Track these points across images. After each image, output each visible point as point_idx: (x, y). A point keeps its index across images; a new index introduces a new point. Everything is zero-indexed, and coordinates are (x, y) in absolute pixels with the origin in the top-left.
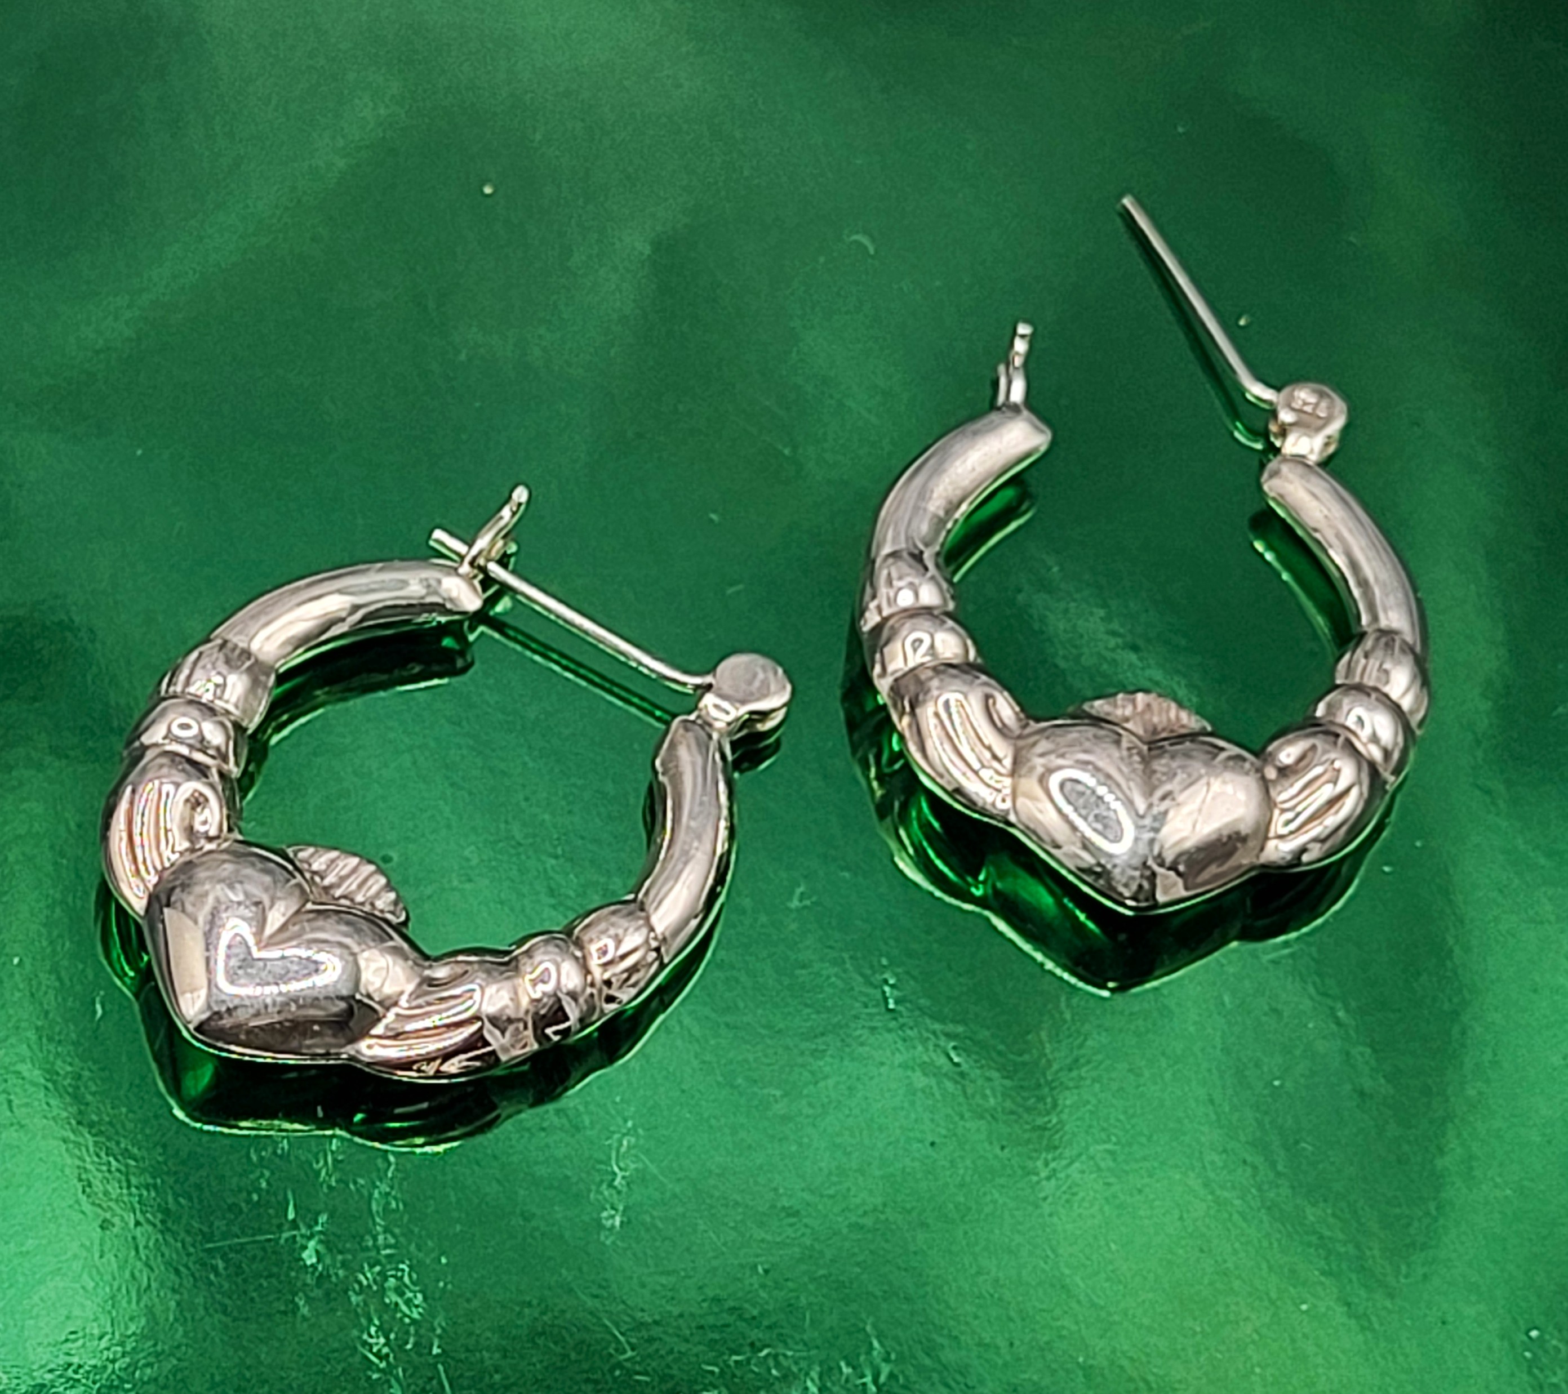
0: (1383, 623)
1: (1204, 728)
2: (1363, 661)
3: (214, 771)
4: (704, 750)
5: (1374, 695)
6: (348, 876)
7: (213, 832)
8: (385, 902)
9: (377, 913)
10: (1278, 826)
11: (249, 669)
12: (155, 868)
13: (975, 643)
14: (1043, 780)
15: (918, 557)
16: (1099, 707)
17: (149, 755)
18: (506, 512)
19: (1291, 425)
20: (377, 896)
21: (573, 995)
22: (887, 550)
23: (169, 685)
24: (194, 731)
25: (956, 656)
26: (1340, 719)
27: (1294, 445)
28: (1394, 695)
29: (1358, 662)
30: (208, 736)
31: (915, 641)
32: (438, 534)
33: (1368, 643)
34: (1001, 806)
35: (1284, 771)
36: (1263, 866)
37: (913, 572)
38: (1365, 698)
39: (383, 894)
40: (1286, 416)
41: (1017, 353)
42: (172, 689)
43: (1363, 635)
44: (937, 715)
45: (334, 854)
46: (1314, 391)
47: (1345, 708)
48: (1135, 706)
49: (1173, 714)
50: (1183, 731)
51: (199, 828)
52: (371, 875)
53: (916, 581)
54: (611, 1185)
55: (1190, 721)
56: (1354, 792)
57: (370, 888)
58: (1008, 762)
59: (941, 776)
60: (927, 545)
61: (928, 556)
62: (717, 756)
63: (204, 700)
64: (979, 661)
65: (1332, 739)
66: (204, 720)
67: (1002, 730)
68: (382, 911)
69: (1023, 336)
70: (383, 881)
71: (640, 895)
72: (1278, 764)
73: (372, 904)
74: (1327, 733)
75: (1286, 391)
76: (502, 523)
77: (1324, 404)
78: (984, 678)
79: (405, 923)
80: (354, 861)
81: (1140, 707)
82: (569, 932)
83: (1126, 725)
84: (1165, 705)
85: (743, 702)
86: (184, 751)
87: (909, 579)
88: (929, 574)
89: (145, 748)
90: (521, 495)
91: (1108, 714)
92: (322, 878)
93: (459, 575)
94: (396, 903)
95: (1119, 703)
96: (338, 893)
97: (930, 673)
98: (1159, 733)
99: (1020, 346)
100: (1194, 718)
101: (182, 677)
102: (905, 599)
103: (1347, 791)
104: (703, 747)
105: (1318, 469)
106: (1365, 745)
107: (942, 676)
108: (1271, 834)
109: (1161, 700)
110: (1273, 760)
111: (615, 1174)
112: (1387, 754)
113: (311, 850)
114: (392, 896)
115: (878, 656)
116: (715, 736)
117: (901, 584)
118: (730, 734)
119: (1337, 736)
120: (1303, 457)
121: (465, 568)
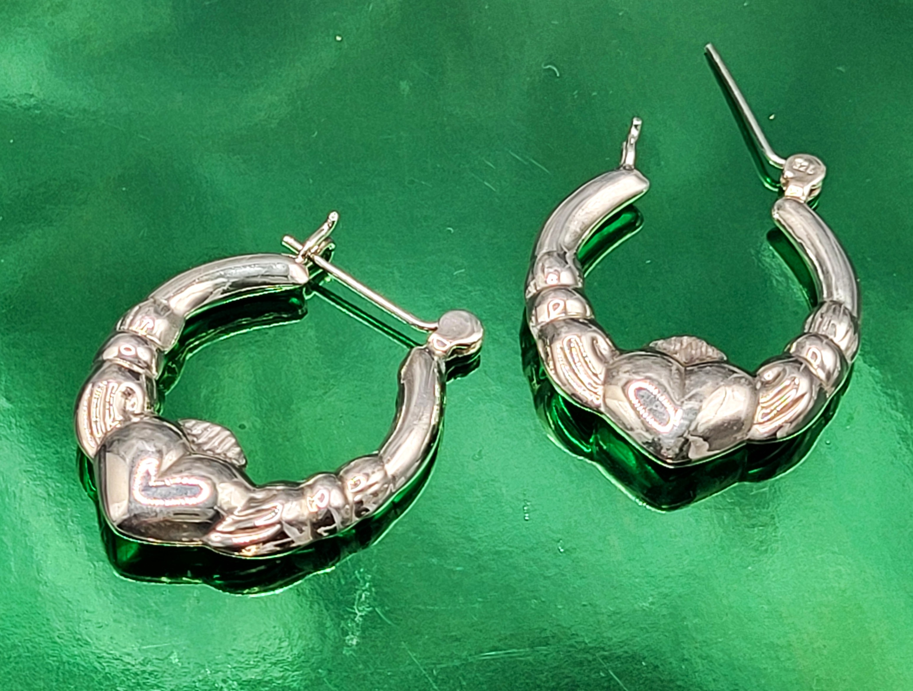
0: (835, 298)
1: (722, 358)
2: (820, 319)
3: (144, 376)
4: (429, 367)
5: (825, 341)
6: (213, 438)
7: (138, 411)
8: (233, 453)
9: (228, 460)
10: (758, 418)
11: (168, 316)
12: (102, 430)
13: (590, 306)
14: (624, 388)
15: (562, 256)
16: (661, 344)
17: (106, 365)
18: (325, 227)
19: (792, 178)
20: (229, 450)
21: (338, 509)
22: (544, 251)
23: (121, 325)
24: (132, 353)
25: (578, 314)
26: (804, 355)
27: (792, 190)
28: (836, 340)
29: (817, 319)
30: (140, 355)
31: (554, 305)
32: (287, 239)
33: (824, 308)
34: (597, 402)
35: (766, 384)
36: (749, 440)
37: (558, 265)
38: (818, 342)
39: (232, 448)
40: (788, 174)
41: (633, 137)
42: (122, 327)
43: (822, 304)
44: (562, 348)
45: (207, 424)
46: (806, 160)
47: (807, 347)
48: (682, 344)
49: (704, 349)
50: (709, 360)
51: (129, 408)
52: (226, 437)
53: (559, 269)
54: (353, 620)
55: (713, 353)
56: (807, 397)
57: (225, 445)
58: (602, 377)
59: (564, 385)
60: (569, 249)
61: (569, 256)
62: (436, 370)
63: (140, 335)
64: (593, 317)
65: (798, 365)
66: (139, 346)
67: (601, 358)
68: (230, 459)
69: (636, 126)
70: (233, 441)
71: (382, 452)
72: (763, 380)
73: (225, 454)
74: (796, 361)
75: (790, 159)
76: (323, 233)
77: (812, 167)
78: (594, 328)
79: (244, 466)
80: (218, 429)
81: (685, 344)
82: (337, 474)
83: (675, 356)
84: (700, 344)
85: (454, 338)
86: (126, 365)
87: (556, 268)
88: (567, 266)
89: (104, 361)
90: (334, 217)
91: (665, 349)
92: (198, 439)
93: (296, 263)
94: (239, 454)
95: (673, 342)
96: (206, 447)
97: (562, 324)
98: (695, 361)
99: (635, 132)
100: (716, 351)
101: (128, 321)
102: (552, 280)
103: (803, 396)
104: (428, 364)
105: (806, 205)
106: (816, 370)
107: (569, 326)
108: (755, 422)
109: (698, 340)
110: (761, 378)
111: (356, 614)
112: (829, 375)
113: (193, 422)
114: (238, 449)
115: (534, 312)
116: (436, 358)
117: (551, 270)
118: (445, 357)
119: (801, 364)
120: (798, 198)
121: (300, 259)
